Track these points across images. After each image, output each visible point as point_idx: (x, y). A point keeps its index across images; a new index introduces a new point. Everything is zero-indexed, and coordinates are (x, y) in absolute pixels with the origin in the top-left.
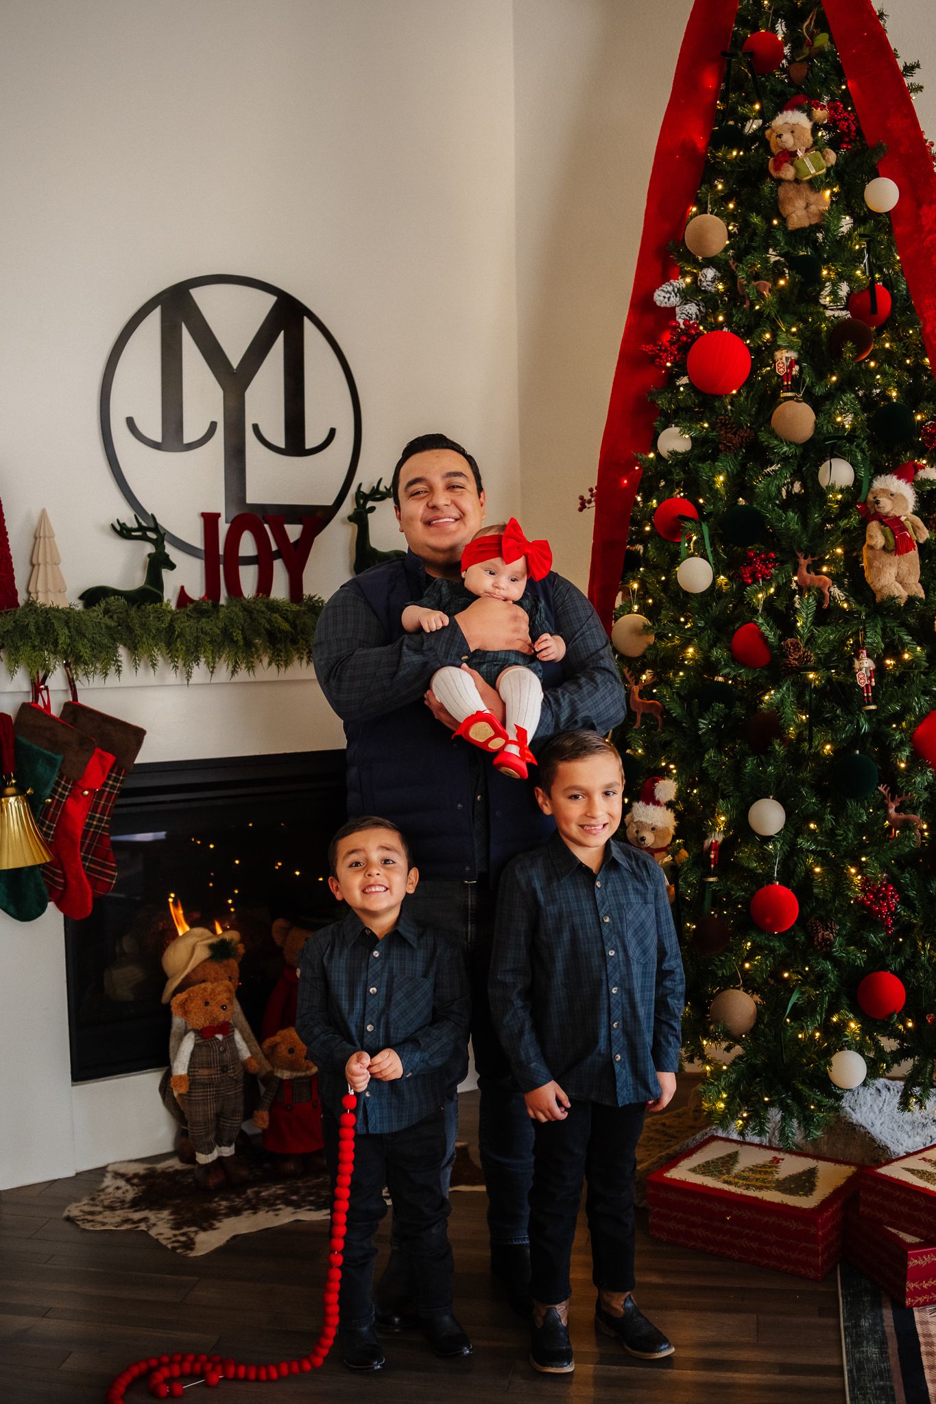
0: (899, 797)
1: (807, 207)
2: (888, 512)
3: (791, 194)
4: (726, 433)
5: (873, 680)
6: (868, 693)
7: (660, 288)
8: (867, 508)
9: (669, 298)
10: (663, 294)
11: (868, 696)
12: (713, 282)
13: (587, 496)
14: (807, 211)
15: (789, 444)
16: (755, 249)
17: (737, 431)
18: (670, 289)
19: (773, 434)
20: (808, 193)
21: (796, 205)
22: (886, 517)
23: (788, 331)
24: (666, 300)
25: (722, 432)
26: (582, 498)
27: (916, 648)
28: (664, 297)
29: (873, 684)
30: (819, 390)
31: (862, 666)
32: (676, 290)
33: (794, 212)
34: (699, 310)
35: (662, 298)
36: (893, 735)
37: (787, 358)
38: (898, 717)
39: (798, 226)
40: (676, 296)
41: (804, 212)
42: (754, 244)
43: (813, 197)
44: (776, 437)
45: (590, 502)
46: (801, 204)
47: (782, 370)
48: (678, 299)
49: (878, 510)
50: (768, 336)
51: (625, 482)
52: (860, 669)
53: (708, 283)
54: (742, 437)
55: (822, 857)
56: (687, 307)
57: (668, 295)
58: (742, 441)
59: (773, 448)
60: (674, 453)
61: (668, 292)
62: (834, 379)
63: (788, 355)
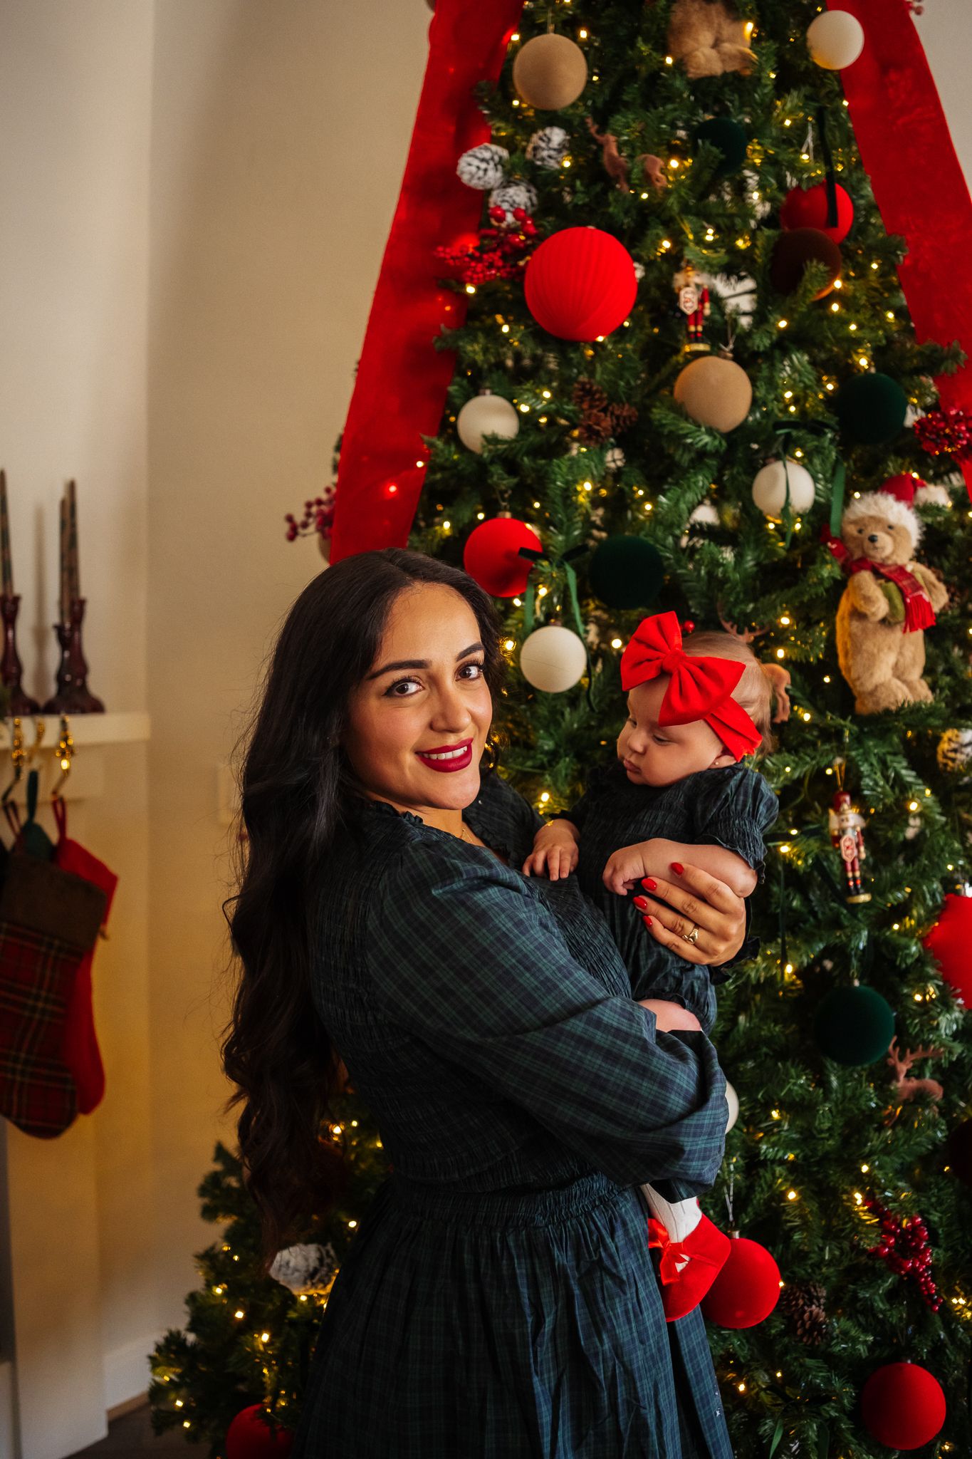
0: (912, 1052)
1: (716, 45)
2: (888, 558)
3: (695, 18)
4: (591, 407)
5: (862, 849)
6: (853, 870)
7: (470, 152)
8: (847, 548)
9: (486, 170)
10: (476, 162)
11: (854, 879)
12: (559, 151)
13: (299, 517)
14: (719, 52)
15: (710, 431)
16: (626, 105)
17: (609, 404)
18: (487, 155)
19: (680, 411)
20: (722, 20)
21: (701, 38)
22: (882, 565)
23: (700, 241)
24: (481, 173)
25: (585, 406)
26: (290, 519)
27: (923, 792)
28: (478, 168)
29: (863, 856)
30: (761, 342)
31: (845, 824)
32: (496, 158)
33: (697, 50)
34: (530, 199)
35: (473, 169)
36: (908, 947)
37: (698, 286)
38: (901, 911)
39: (706, 73)
40: (497, 170)
41: (712, 53)
42: (625, 98)
43: (727, 29)
44: (687, 418)
45: (305, 525)
46: (706, 37)
47: (689, 304)
48: (499, 174)
49: (872, 553)
50: (666, 244)
51: (393, 489)
52: (843, 831)
53: (552, 153)
54: (618, 418)
55: (797, 1173)
56: (511, 191)
57: (483, 166)
58: (618, 425)
59: (686, 436)
60: (492, 440)
61: (483, 160)
62: (783, 324)
63: (698, 280)
